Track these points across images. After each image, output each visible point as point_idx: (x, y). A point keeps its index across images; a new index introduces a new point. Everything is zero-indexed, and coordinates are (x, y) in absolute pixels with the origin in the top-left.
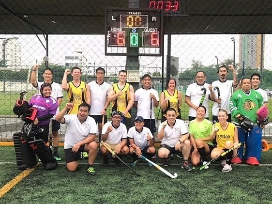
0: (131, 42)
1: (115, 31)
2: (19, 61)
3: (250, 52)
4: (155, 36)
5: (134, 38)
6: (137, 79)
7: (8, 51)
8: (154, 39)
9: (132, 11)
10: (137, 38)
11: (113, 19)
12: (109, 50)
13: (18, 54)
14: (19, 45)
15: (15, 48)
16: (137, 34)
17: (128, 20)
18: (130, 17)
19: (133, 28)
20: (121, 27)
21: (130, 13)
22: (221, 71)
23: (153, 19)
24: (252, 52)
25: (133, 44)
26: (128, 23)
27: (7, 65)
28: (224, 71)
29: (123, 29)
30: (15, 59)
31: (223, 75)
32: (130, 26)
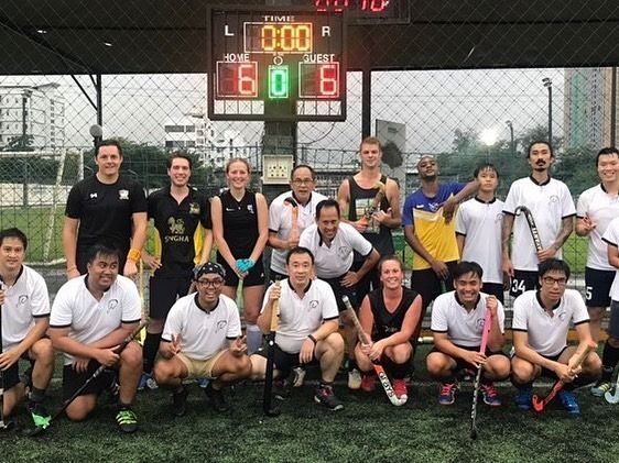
0: (273, 88)
1: (233, 61)
2: (60, 136)
3: (589, 111)
4: (328, 73)
5: (279, 78)
6: (286, 176)
7: (34, 115)
8: (328, 80)
9: (274, 14)
10: (285, 77)
11: (227, 34)
12: (219, 107)
13: (58, 122)
14: (61, 101)
15: (52, 109)
16: (286, 68)
17: (263, 35)
18: (266, 27)
19: (275, 54)
20: (247, 53)
21: (269, 19)
22: (536, 153)
23: (324, 32)
24: (593, 109)
25: (276, 93)
26: (263, 40)
27: (32, 145)
28: (544, 152)
29: (252, 57)
30: (52, 134)
31: (540, 161)
32: (269, 49)
